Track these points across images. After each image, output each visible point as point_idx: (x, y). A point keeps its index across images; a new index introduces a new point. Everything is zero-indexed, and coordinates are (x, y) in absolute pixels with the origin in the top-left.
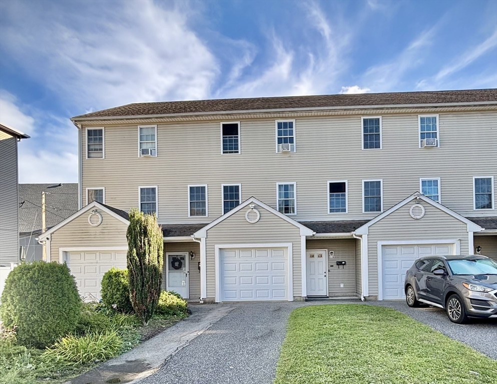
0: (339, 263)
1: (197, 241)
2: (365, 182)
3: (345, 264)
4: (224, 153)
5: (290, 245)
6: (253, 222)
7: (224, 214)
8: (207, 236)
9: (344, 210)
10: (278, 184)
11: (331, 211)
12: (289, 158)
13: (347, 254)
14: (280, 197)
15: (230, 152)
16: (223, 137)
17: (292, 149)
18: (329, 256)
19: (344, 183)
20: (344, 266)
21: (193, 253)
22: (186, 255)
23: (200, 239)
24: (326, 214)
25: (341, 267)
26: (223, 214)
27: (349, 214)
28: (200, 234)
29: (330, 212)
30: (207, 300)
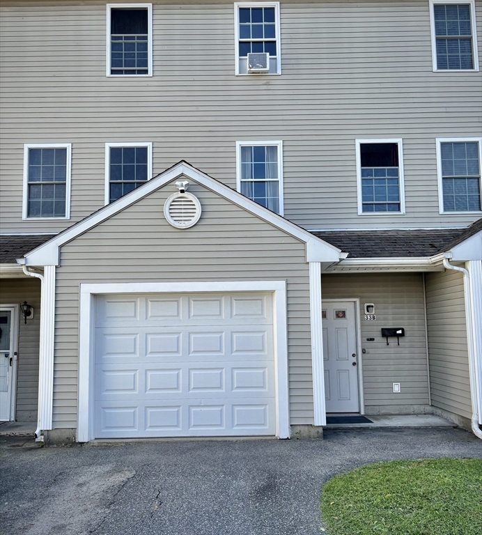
0: (388, 333)
1: (33, 275)
2: (443, 144)
3: (403, 335)
4: (113, 72)
5: (279, 286)
6: (183, 225)
7: (111, 202)
8: (60, 260)
9: (397, 207)
10: (239, 144)
11: (367, 207)
12: (265, 87)
13: (406, 310)
14: (244, 176)
15: (127, 72)
16: (113, 38)
17: (274, 68)
18: (362, 314)
19: (395, 146)
20: (400, 339)
21: (29, 307)
22: (13, 310)
23: (40, 270)
24: (354, 216)
25: (393, 341)
26: (107, 202)
27: (409, 215)
28: (43, 256)
29: (364, 210)
30: (55, 435)
